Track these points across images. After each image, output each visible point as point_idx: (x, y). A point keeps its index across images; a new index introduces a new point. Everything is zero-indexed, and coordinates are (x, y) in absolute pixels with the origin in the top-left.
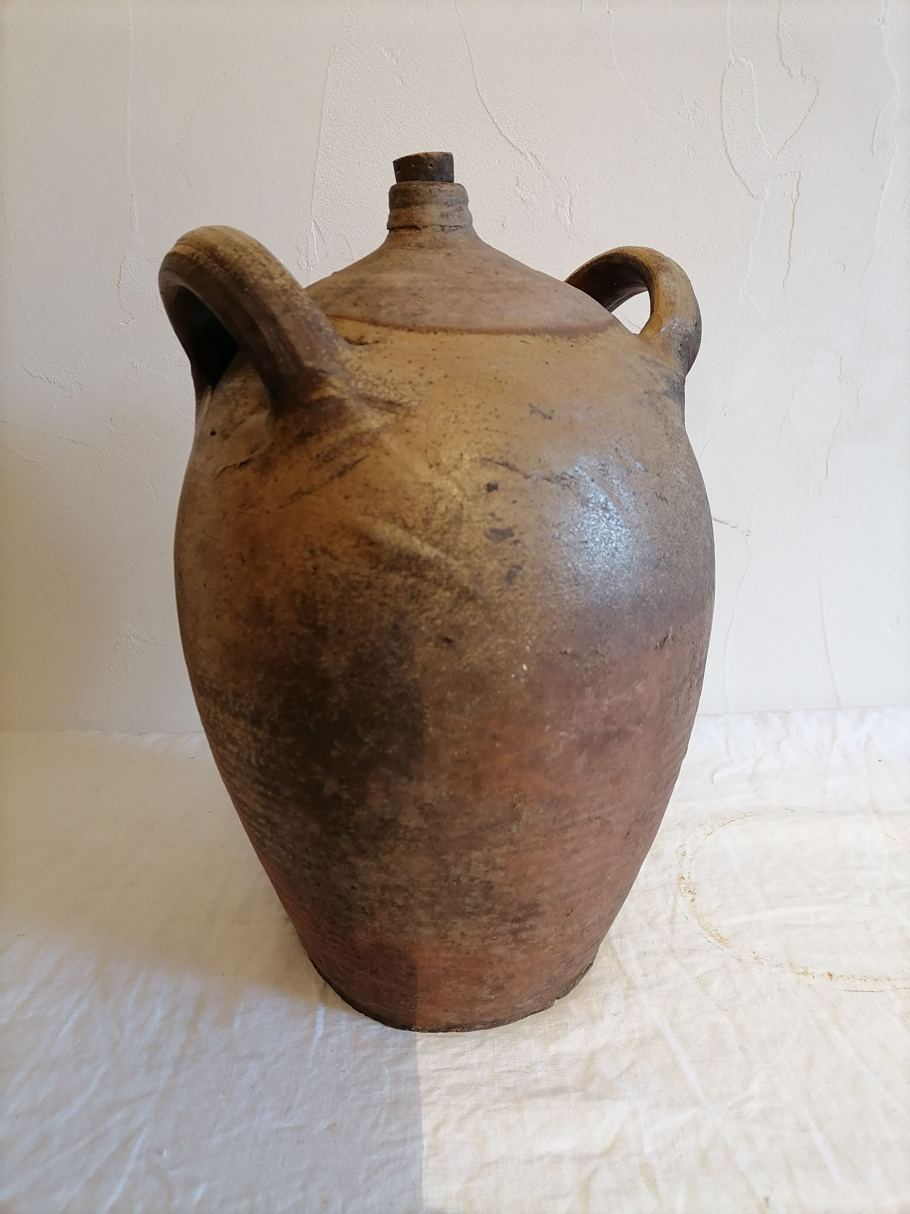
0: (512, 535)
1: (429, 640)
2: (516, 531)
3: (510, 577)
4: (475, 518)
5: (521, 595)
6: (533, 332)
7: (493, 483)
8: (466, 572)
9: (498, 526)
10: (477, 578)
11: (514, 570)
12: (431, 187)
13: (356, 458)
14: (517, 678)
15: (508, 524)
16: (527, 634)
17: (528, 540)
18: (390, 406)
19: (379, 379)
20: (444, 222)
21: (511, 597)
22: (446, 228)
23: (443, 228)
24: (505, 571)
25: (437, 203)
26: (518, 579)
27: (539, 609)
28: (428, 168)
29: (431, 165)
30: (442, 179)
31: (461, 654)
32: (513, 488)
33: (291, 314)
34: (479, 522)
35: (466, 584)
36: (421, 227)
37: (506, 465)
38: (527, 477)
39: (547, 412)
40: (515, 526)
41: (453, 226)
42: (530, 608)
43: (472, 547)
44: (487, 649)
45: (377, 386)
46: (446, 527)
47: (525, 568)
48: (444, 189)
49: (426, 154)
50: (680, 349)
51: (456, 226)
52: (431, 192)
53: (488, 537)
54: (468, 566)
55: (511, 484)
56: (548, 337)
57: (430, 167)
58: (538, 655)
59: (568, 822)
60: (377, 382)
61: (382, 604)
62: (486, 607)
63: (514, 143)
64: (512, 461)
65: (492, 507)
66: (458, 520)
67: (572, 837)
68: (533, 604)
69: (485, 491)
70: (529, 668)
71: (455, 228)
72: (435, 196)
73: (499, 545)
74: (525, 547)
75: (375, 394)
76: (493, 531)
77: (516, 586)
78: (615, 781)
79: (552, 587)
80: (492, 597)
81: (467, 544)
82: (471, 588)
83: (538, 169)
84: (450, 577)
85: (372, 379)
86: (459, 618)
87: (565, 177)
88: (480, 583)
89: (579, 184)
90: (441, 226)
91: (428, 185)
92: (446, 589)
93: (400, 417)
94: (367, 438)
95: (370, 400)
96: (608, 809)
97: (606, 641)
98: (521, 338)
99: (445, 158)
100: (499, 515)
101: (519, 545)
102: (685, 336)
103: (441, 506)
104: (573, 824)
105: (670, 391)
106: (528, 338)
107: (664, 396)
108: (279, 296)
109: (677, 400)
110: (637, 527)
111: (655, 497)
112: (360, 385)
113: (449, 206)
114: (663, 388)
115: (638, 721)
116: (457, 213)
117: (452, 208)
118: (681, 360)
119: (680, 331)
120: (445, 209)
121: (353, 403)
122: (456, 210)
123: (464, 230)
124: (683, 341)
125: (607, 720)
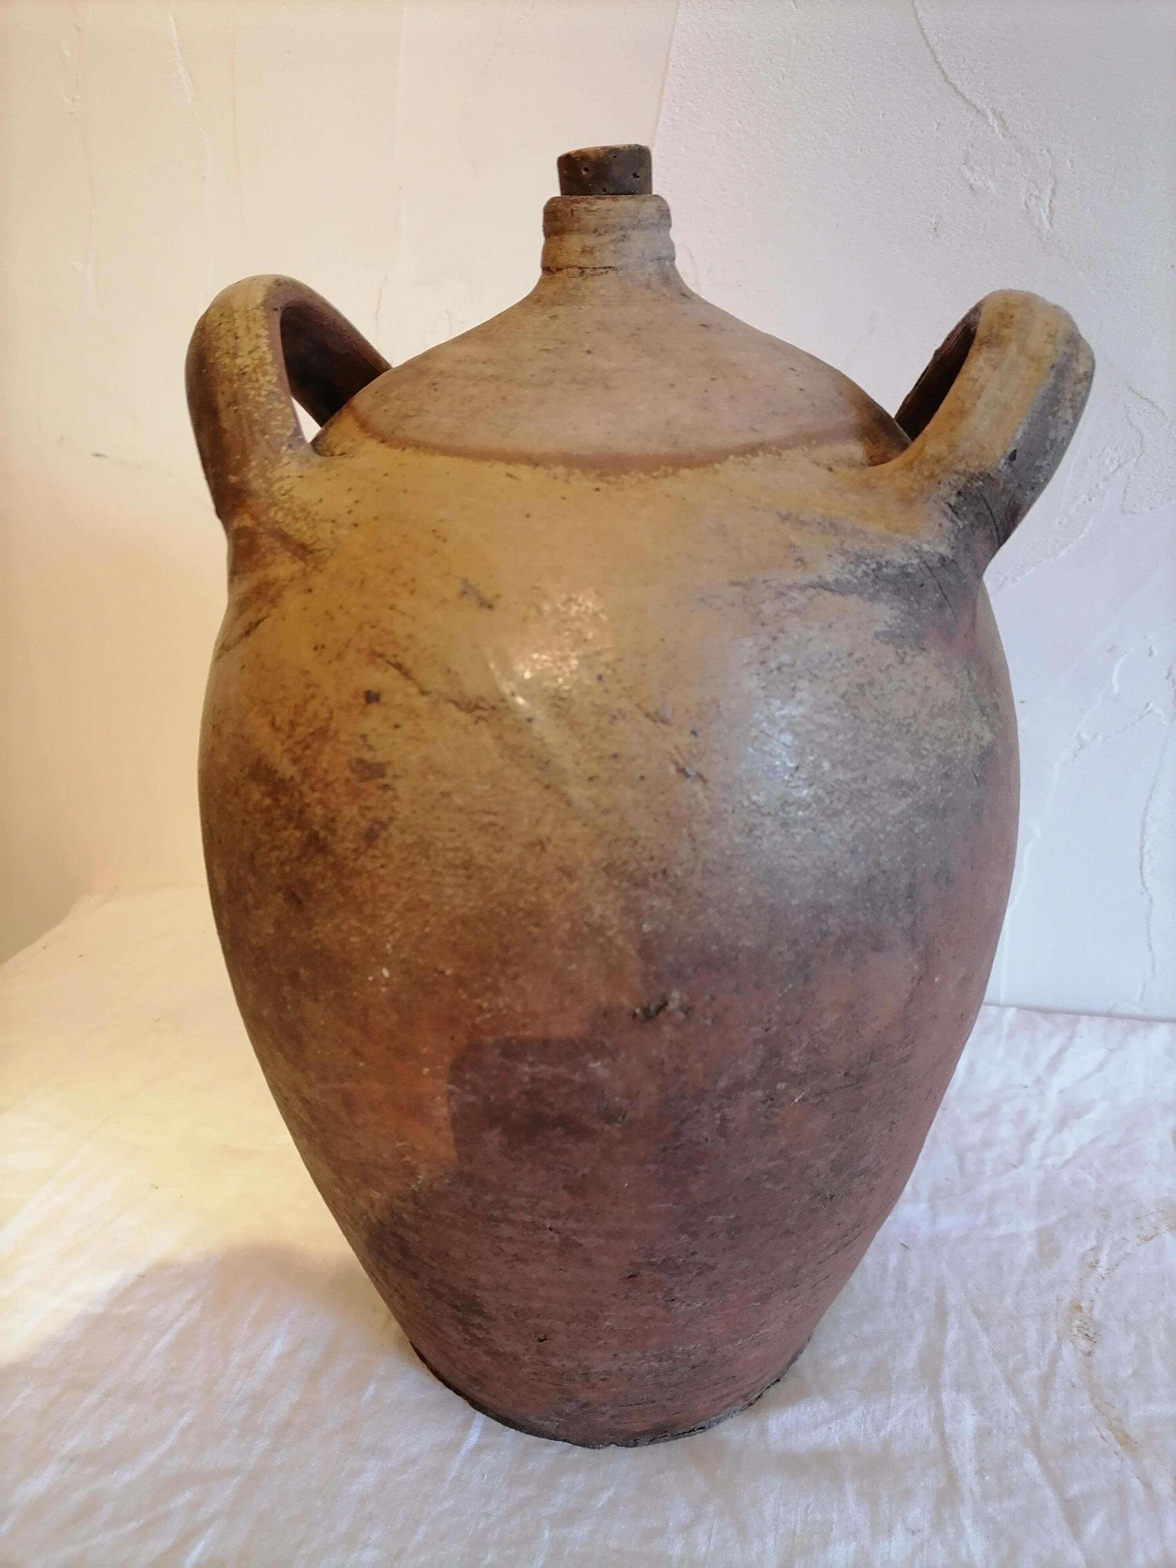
0: (383, 776)
1: (279, 889)
2: (390, 771)
3: (370, 837)
4: (344, 737)
5: (383, 866)
7: (374, 690)
8: (319, 810)
9: (368, 756)
10: (330, 823)
11: (377, 827)
12: (574, 206)
13: (260, 616)
14: (375, 982)
15: (380, 757)
16: (388, 926)
17: (403, 788)
18: (302, 550)
19: (303, 510)
20: (585, 262)
21: (370, 866)
22: (588, 271)
23: (582, 270)
24: (364, 824)
25: (580, 231)
26: (380, 843)
27: (405, 896)
28: (581, 172)
29: (586, 169)
30: (604, 190)
31: (310, 923)
32: (400, 705)
33: (235, 408)
34: (345, 743)
35: (316, 828)
36: (554, 270)
37: (398, 667)
38: (424, 693)
39: (489, 595)
40: (389, 763)
41: (600, 268)
42: (392, 890)
43: (331, 777)
44: (337, 928)
45: (297, 519)
46: (309, 739)
47: (392, 828)
48: (595, 207)
49: (579, 152)
50: (953, 500)
51: (605, 268)
52: (572, 214)
53: (353, 770)
54: (322, 803)
55: (399, 698)
57: (584, 173)
58: (404, 961)
59: (497, 1213)
60: (298, 515)
61: (245, 823)
62: (338, 867)
63: (966, 93)
64: (408, 664)
65: (366, 727)
66: (322, 734)
67: (510, 1238)
68: (398, 886)
69: (362, 701)
70: (391, 976)
71: (602, 271)
72: (580, 219)
73: (363, 785)
74: (396, 798)
75: (291, 533)
76: (361, 761)
77: (377, 853)
78: (576, 1189)
79: (426, 868)
80: (345, 858)
81: (326, 771)
82: (322, 834)
83: (1004, 136)
84: (301, 812)
85: (295, 508)
86: (307, 872)
87: (1048, 150)
88: (333, 832)
89: (1071, 161)
90: (580, 268)
91: (573, 202)
92: (296, 828)
93: (309, 569)
94: (272, 592)
95: (284, 538)
96: (571, 1225)
97: (516, 977)
99: (611, 156)
100: (372, 739)
101: (390, 794)
102: (973, 478)
103: (311, 708)
104: (507, 1221)
105: (855, 581)
106: (524, 472)
107: (811, 591)
108: (231, 381)
109: (885, 597)
110: (606, 812)
111: (672, 770)
112: (280, 516)
113: (600, 235)
114: (820, 577)
115: (610, 1119)
116: (611, 247)
117: (604, 239)
118: (953, 521)
119: (961, 467)
120: (590, 241)
121: (265, 541)
122: (612, 241)
123: (621, 273)
124: (965, 487)
125: (532, 1095)
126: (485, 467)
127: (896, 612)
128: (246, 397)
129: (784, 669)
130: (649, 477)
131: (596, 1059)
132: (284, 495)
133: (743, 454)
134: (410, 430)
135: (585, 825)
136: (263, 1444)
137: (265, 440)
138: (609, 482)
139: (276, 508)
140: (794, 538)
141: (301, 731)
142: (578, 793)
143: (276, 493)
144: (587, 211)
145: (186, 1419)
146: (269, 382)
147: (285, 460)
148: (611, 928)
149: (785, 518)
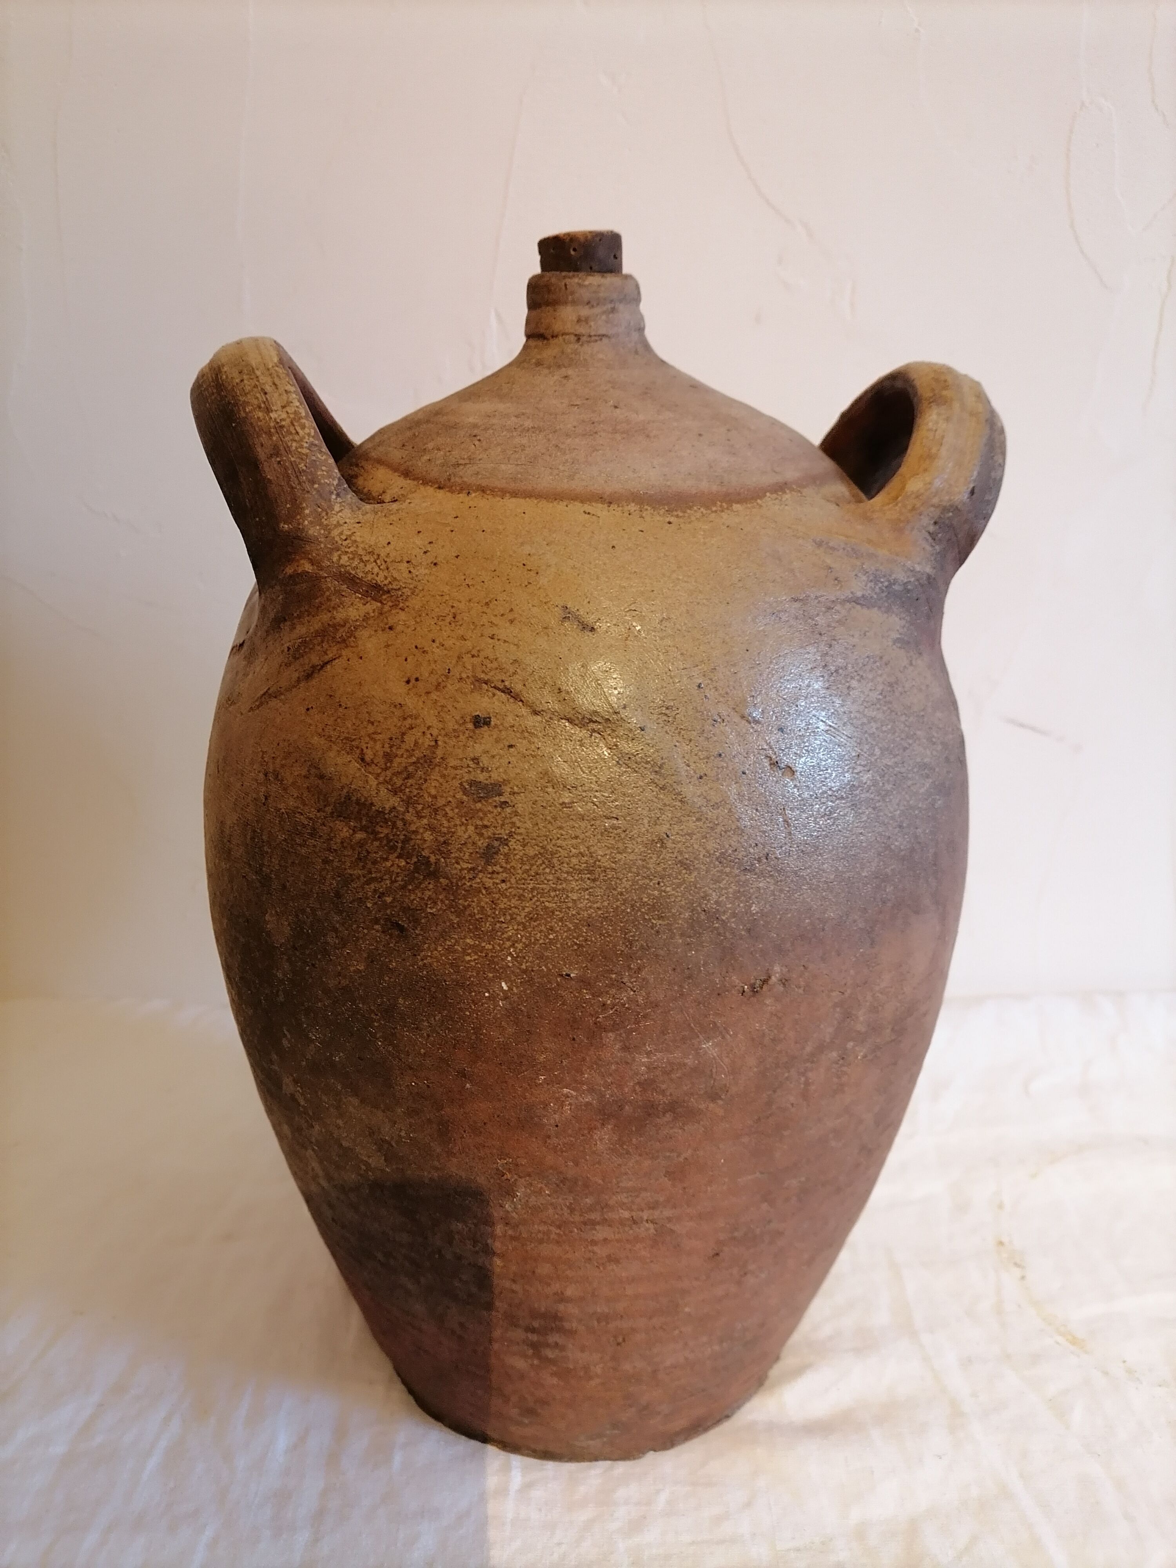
0: (500, 794)
1: (376, 921)
2: (507, 789)
3: (489, 854)
4: (453, 762)
5: (503, 881)
6: (609, 500)
7: (483, 715)
8: (428, 836)
9: (482, 777)
10: (443, 847)
11: (496, 844)
12: (568, 281)
13: (326, 658)
14: (493, 998)
15: (495, 776)
16: (508, 939)
17: (522, 804)
18: (375, 591)
19: (371, 553)
20: (581, 330)
21: (489, 883)
22: (584, 339)
23: (578, 338)
24: (482, 843)
25: (574, 303)
26: (501, 859)
27: (529, 906)
28: (570, 252)
29: (575, 250)
30: (591, 268)
31: (416, 950)
32: (513, 726)
33: (278, 459)
34: (455, 768)
35: (425, 853)
36: (549, 337)
37: (507, 691)
38: (536, 713)
39: (590, 619)
40: (506, 782)
41: (595, 336)
42: (514, 902)
43: (441, 802)
44: (450, 950)
45: (365, 563)
46: (411, 769)
47: (512, 843)
48: (587, 283)
49: (568, 234)
50: (932, 528)
51: (599, 336)
52: (566, 288)
53: (465, 792)
54: (431, 828)
55: (510, 719)
56: (633, 507)
57: (572, 253)
58: (525, 972)
59: (595, 1216)
60: (366, 558)
61: (326, 861)
62: (452, 890)
64: (518, 687)
65: (477, 749)
66: (428, 761)
67: (605, 1240)
68: (521, 898)
69: (470, 726)
70: (510, 989)
71: (597, 338)
72: (572, 293)
73: (479, 805)
74: (516, 814)
75: (361, 575)
76: (472, 783)
77: (497, 868)
78: (676, 1174)
79: (551, 877)
80: (462, 878)
81: (435, 797)
82: (433, 859)
84: (407, 840)
85: (360, 552)
86: (414, 898)
88: (447, 855)
90: (576, 335)
91: (565, 277)
92: (399, 857)
93: (386, 608)
94: (342, 632)
95: (352, 581)
96: (668, 1213)
97: (639, 970)
98: (587, 507)
99: (598, 239)
100: (485, 761)
101: (508, 810)
102: (945, 509)
103: (410, 739)
104: (605, 1222)
105: (875, 596)
106: (598, 509)
107: (848, 605)
108: (270, 434)
109: (895, 610)
110: (716, 806)
111: (766, 763)
112: (344, 560)
113: (593, 306)
114: (852, 593)
115: (713, 1097)
116: (604, 317)
117: (597, 310)
118: (932, 546)
119: (935, 501)
120: (585, 312)
121: (331, 584)
122: (604, 312)
123: (613, 340)
124: (940, 518)
125: (646, 1085)
126: (561, 506)
127: (903, 622)
128: (288, 450)
129: (840, 671)
130: (709, 512)
131: (708, 1039)
132: (346, 540)
133: (776, 492)
134: (467, 475)
135: (699, 820)
136: (303, 1537)
137: (315, 489)
138: (677, 516)
139: (339, 552)
140: (829, 561)
141: (398, 763)
142: (690, 790)
143: (337, 539)
144: (579, 285)
145: (209, 1533)
146: (309, 435)
147: (337, 508)
148: (724, 913)
149: (819, 544)
